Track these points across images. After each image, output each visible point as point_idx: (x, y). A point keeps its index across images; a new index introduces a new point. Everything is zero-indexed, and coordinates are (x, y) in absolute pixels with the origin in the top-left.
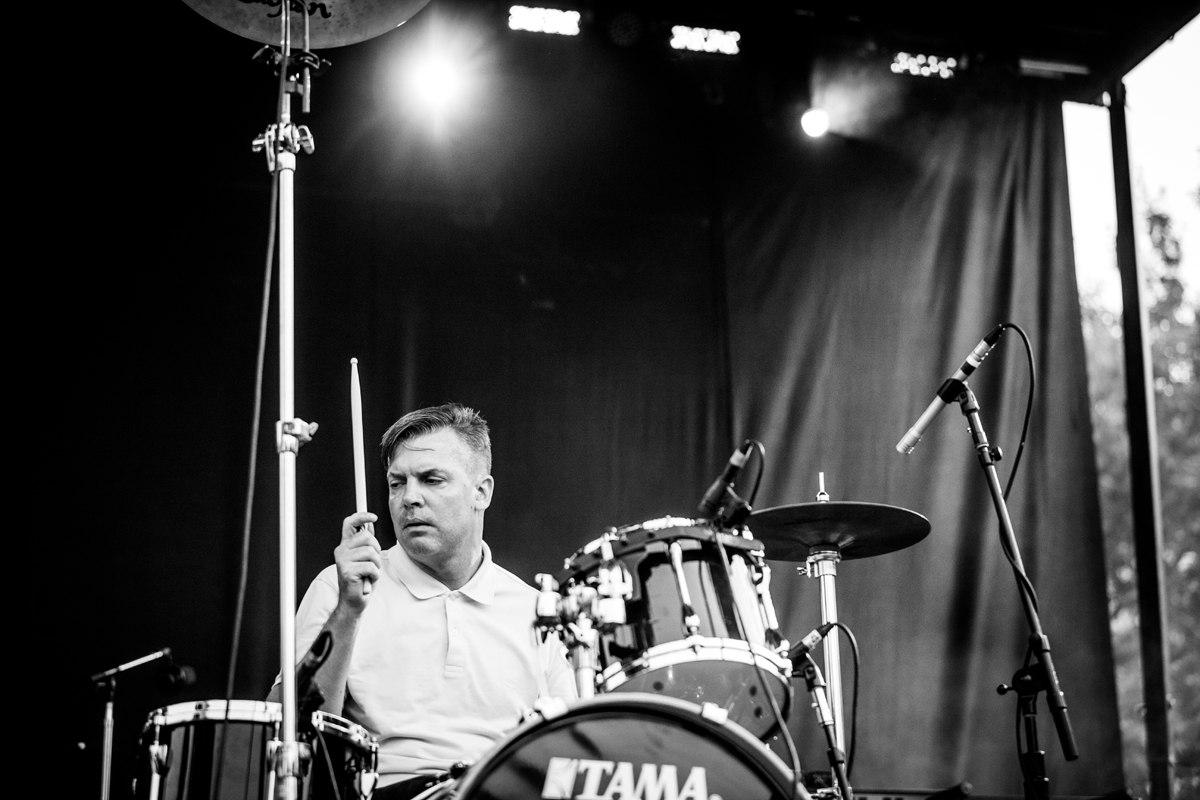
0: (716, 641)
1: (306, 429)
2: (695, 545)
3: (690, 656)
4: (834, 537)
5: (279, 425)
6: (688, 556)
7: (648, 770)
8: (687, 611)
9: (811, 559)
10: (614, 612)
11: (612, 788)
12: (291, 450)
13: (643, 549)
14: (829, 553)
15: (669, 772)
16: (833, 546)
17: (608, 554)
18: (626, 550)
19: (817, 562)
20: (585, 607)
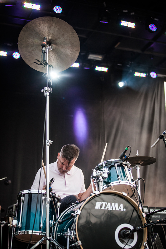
0: (123, 181)
1: (51, 142)
2: (119, 164)
3: (119, 184)
4: (139, 162)
5: (46, 141)
6: (118, 166)
7: (113, 204)
8: (118, 176)
9: (135, 166)
10: (106, 176)
11: (107, 207)
12: (48, 146)
13: (110, 164)
14: (139, 165)
15: (117, 204)
16: (139, 164)
17: (104, 165)
18: (107, 165)
19: (136, 166)
20: (101, 175)
